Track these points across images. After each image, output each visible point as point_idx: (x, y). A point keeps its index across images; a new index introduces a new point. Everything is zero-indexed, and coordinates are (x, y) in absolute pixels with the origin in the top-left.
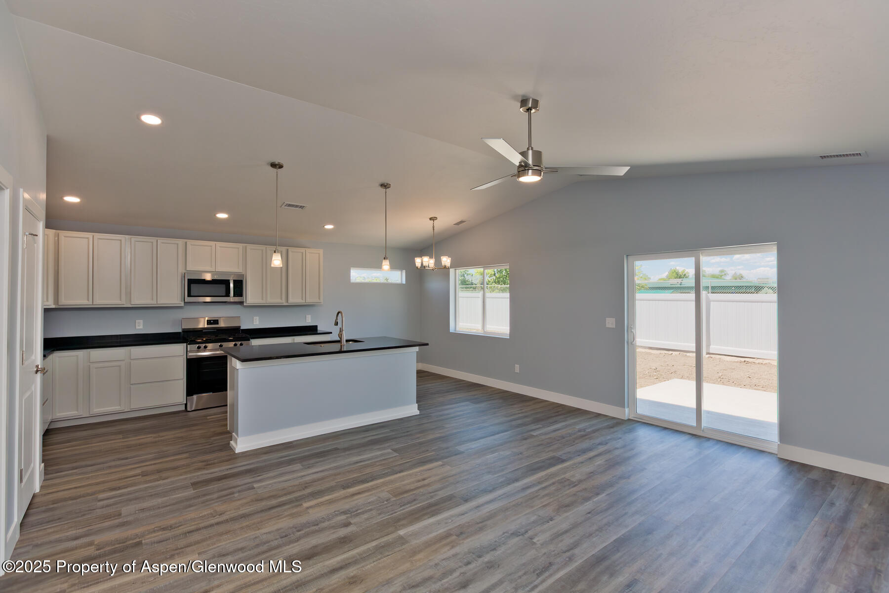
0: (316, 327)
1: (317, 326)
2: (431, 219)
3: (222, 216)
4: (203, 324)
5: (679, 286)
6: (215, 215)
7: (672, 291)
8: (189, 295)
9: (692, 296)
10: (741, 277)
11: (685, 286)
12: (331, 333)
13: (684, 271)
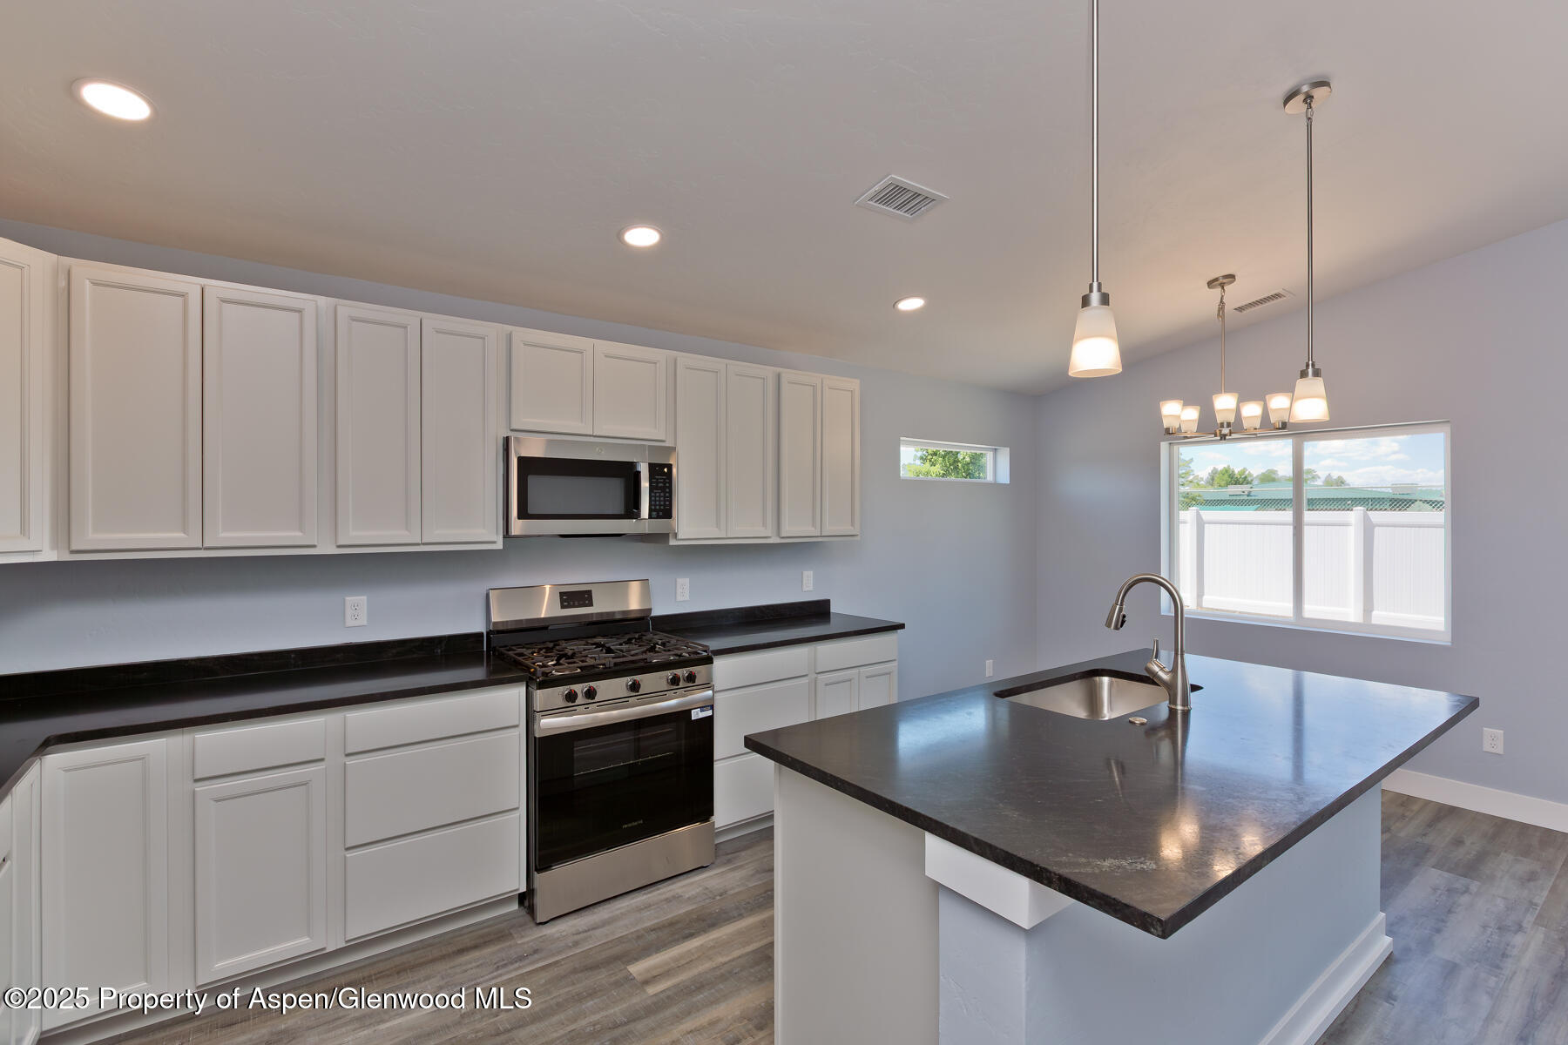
0: (826, 603)
1: (828, 602)
2: (1211, 284)
3: (642, 237)
4: (546, 607)
5: (1246, 498)
6: (619, 236)
7: (1255, 507)
8: (523, 514)
9: (1287, 515)
10: (1341, 482)
11: (1257, 498)
12: (902, 626)
13: (1245, 470)
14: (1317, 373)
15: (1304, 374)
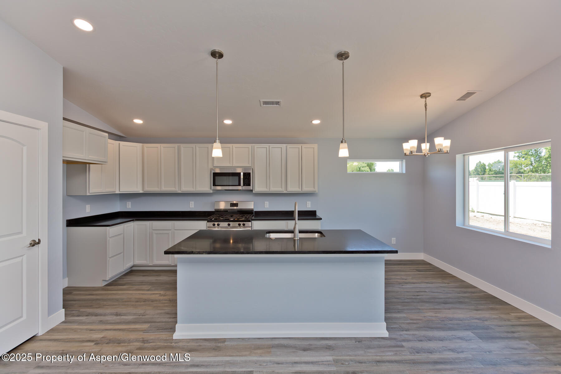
0: (315, 211)
2: (422, 96)
3: (228, 122)
6: (223, 121)
8: (214, 185)
14: (345, 142)
15: (342, 142)
